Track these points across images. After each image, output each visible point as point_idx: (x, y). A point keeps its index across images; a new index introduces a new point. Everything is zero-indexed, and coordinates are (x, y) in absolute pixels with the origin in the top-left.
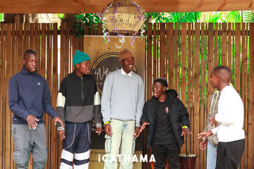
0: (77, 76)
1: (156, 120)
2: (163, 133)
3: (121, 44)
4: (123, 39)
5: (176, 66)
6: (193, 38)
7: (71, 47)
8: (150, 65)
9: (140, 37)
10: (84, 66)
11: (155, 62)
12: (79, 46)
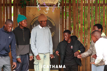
0: (20, 28)
1: (65, 52)
2: (70, 59)
3: (47, 11)
4: (48, 9)
5: (77, 24)
6: (87, 8)
7: (19, 13)
8: (63, 23)
9: (57, 7)
10: (23, 23)
11: (65, 21)
12: (24, 13)
